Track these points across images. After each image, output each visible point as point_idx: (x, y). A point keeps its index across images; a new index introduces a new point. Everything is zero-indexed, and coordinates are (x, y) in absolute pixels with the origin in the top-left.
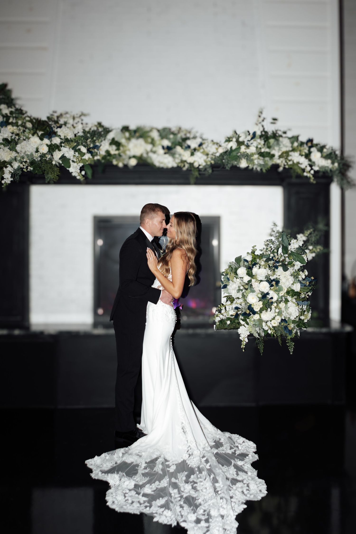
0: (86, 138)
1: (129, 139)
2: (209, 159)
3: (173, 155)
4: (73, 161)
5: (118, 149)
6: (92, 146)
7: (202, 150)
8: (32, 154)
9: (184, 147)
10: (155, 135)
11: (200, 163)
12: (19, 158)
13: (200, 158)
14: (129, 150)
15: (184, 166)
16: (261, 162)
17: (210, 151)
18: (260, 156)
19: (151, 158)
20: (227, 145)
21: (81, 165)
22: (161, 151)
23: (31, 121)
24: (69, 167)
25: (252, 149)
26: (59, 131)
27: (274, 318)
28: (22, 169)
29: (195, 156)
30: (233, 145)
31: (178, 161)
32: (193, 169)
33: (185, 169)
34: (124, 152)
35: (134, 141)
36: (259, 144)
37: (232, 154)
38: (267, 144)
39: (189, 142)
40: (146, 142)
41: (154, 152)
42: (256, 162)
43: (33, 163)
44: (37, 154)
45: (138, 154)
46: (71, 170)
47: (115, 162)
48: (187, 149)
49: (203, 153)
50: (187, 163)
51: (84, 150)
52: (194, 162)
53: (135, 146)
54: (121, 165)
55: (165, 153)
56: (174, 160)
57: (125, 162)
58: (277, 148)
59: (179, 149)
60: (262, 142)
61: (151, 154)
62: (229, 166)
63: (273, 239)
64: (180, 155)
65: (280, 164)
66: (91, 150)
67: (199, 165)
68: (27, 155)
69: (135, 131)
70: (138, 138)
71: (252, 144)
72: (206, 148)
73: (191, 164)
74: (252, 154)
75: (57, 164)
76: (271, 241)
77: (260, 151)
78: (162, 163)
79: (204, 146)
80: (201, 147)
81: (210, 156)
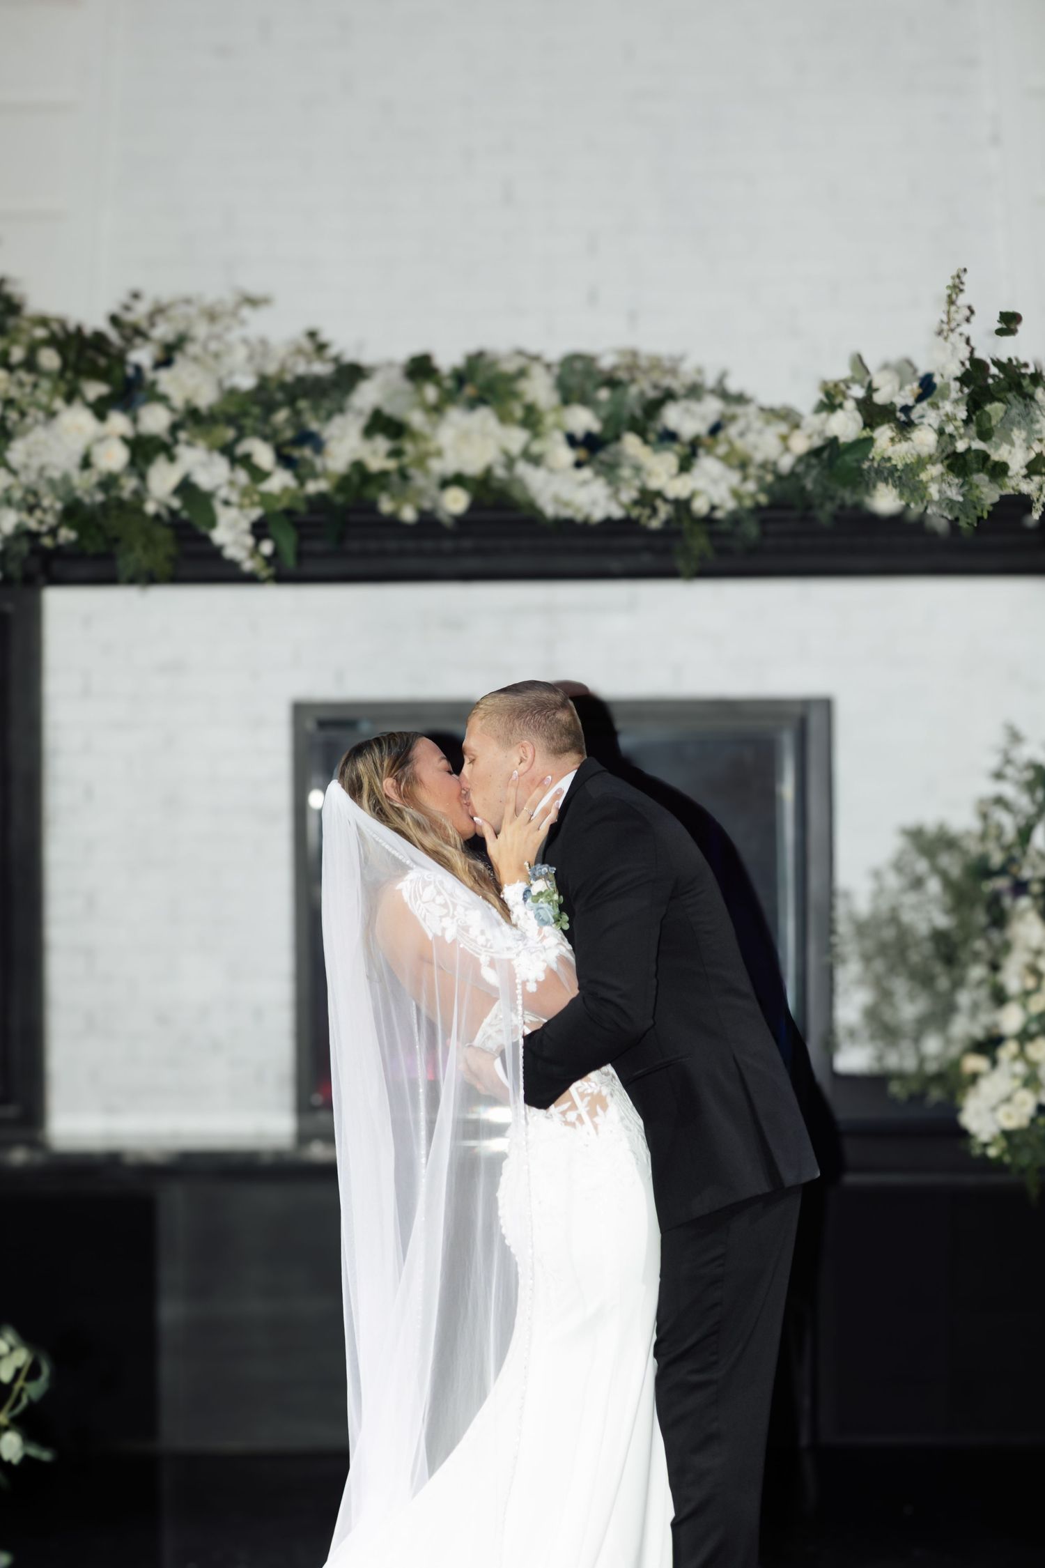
0: (270, 408)
1: (436, 410)
2: (751, 486)
3: (609, 471)
4: (227, 503)
5: (396, 453)
6: (289, 434)
7: (722, 449)
8: (66, 479)
9: (652, 437)
10: (539, 389)
11: (716, 501)
12: (17, 495)
13: (715, 482)
14: (439, 453)
15: (655, 511)
16: (954, 494)
17: (756, 447)
18: (950, 468)
19: (524, 488)
20: (824, 423)
21: (256, 513)
22: (565, 456)
23: (52, 342)
24: (213, 523)
25: (924, 439)
26: (166, 381)
27: (1008, 1100)
28: (33, 536)
29: (696, 471)
30: (846, 425)
31: (628, 495)
32: (686, 524)
33: (655, 524)
34: (421, 460)
35: (456, 416)
36: (950, 418)
37: (839, 462)
38: (979, 425)
39: (673, 416)
40: (504, 418)
41: (535, 460)
42: (933, 490)
43: (73, 512)
44: (86, 474)
45: (473, 465)
46: (220, 535)
47: (386, 505)
48: (667, 444)
49: (725, 459)
50: (666, 500)
51: (263, 455)
52: (693, 495)
53: (465, 436)
54: (409, 515)
55: (579, 465)
56: (615, 495)
57: (427, 505)
58: (1018, 435)
59: (631, 444)
60: (963, 414)
61: (522, 469)
62: (830, 507)
63: (1008, 790)
64: (638, 469)
65: (1035, 496)
66: (287, 451)
67: (713, 508)
68: (51, 483)
69: (461, 377)
70: (474, 403)
71: (922, 417)
72: (742, 434)
73: (682, 506)
74: (922, 462)
75: (164, 513)
76: (1000, 801)
77: (949, 450)
78: (567, 504)
79: (732, 431)
80: (721, 435)
81: (752, 471)
